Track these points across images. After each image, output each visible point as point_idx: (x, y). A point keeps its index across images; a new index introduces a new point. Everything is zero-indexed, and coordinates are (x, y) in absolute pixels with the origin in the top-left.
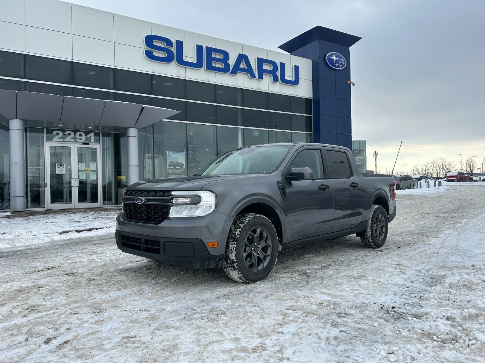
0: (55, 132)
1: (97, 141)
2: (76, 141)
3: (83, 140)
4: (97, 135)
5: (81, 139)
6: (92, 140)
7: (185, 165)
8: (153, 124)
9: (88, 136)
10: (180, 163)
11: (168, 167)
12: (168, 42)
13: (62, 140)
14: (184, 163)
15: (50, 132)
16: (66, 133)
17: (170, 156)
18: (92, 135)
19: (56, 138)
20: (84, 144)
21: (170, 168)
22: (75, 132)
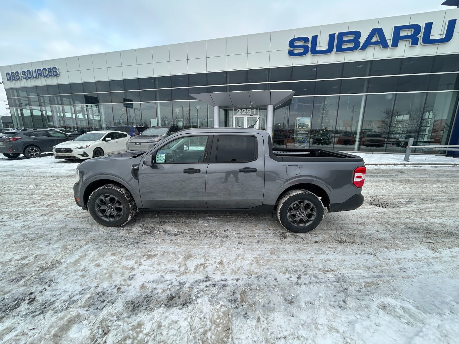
0: (238, 110)
1: (257, 113)
2: (247, 114)
3: (250, 114)
4: (257, 109)
5: (249, 113)
6: (255, 113)
7: (309, 125)
8: (290, 100)
9: (253, 111)
10: (306, 125)
11: (297, 127)
12: (306, 40)
13: (240, 114)
14: (309, 124)
15: (235, 110)
16: (243, 110)
17: (299, 120)
18: (255, 110)
19: (238, 114)
20: (250, 115)
21: (298, 128)
22: (246, 109)
